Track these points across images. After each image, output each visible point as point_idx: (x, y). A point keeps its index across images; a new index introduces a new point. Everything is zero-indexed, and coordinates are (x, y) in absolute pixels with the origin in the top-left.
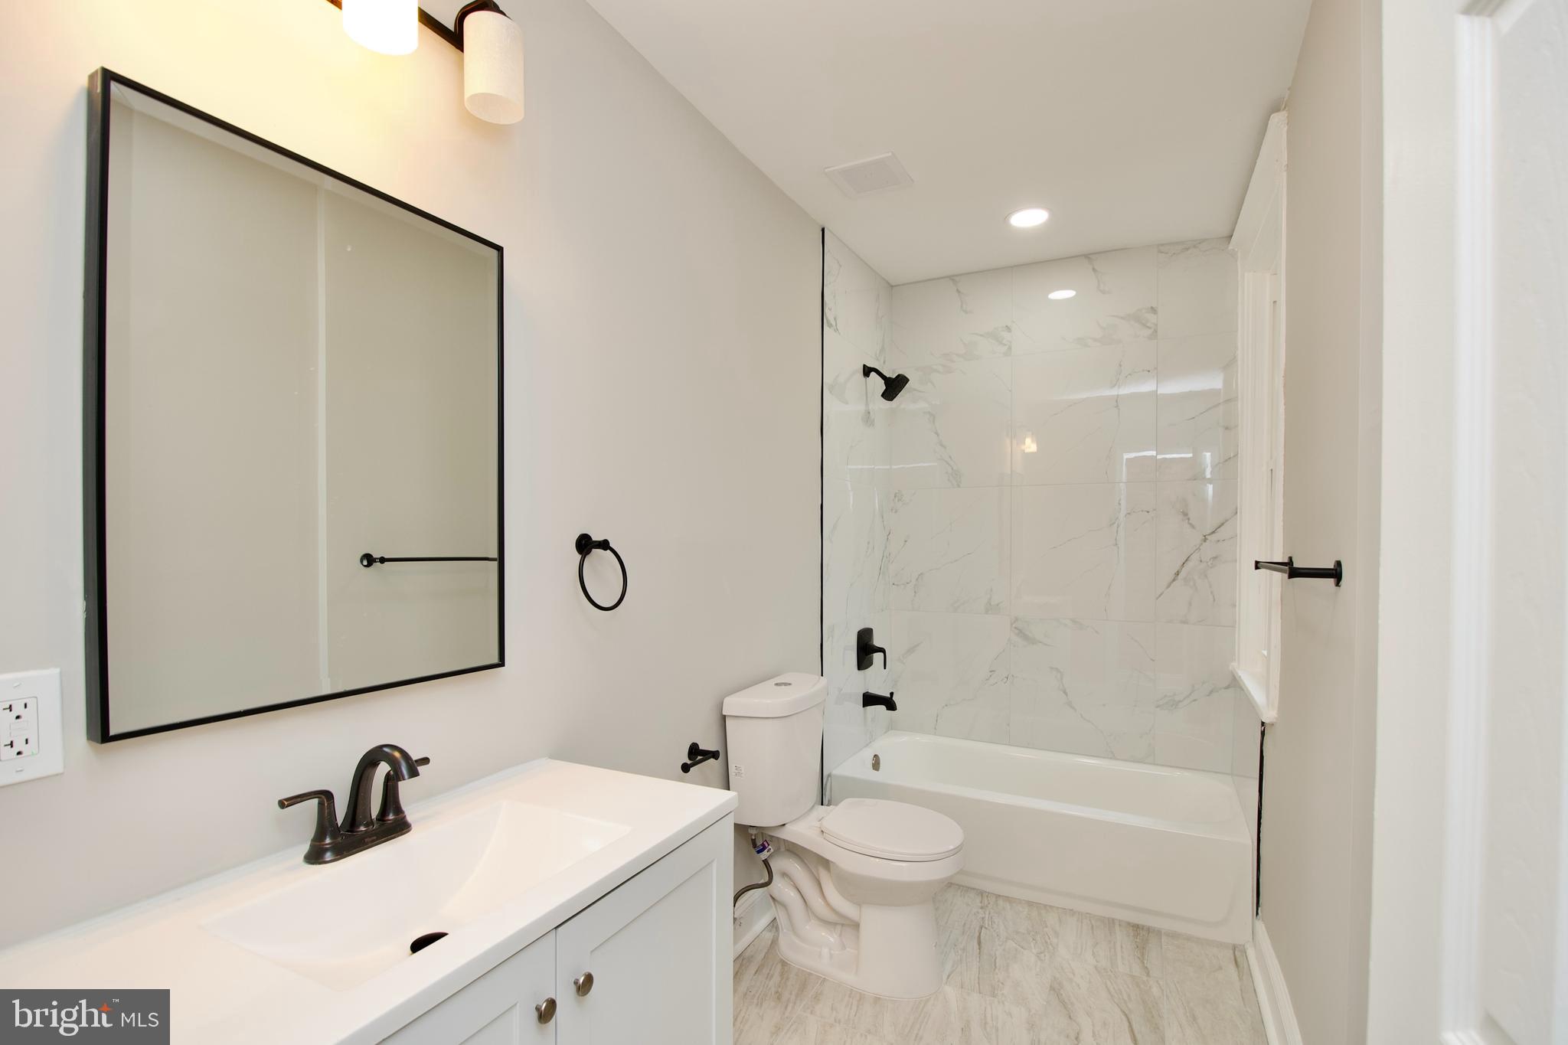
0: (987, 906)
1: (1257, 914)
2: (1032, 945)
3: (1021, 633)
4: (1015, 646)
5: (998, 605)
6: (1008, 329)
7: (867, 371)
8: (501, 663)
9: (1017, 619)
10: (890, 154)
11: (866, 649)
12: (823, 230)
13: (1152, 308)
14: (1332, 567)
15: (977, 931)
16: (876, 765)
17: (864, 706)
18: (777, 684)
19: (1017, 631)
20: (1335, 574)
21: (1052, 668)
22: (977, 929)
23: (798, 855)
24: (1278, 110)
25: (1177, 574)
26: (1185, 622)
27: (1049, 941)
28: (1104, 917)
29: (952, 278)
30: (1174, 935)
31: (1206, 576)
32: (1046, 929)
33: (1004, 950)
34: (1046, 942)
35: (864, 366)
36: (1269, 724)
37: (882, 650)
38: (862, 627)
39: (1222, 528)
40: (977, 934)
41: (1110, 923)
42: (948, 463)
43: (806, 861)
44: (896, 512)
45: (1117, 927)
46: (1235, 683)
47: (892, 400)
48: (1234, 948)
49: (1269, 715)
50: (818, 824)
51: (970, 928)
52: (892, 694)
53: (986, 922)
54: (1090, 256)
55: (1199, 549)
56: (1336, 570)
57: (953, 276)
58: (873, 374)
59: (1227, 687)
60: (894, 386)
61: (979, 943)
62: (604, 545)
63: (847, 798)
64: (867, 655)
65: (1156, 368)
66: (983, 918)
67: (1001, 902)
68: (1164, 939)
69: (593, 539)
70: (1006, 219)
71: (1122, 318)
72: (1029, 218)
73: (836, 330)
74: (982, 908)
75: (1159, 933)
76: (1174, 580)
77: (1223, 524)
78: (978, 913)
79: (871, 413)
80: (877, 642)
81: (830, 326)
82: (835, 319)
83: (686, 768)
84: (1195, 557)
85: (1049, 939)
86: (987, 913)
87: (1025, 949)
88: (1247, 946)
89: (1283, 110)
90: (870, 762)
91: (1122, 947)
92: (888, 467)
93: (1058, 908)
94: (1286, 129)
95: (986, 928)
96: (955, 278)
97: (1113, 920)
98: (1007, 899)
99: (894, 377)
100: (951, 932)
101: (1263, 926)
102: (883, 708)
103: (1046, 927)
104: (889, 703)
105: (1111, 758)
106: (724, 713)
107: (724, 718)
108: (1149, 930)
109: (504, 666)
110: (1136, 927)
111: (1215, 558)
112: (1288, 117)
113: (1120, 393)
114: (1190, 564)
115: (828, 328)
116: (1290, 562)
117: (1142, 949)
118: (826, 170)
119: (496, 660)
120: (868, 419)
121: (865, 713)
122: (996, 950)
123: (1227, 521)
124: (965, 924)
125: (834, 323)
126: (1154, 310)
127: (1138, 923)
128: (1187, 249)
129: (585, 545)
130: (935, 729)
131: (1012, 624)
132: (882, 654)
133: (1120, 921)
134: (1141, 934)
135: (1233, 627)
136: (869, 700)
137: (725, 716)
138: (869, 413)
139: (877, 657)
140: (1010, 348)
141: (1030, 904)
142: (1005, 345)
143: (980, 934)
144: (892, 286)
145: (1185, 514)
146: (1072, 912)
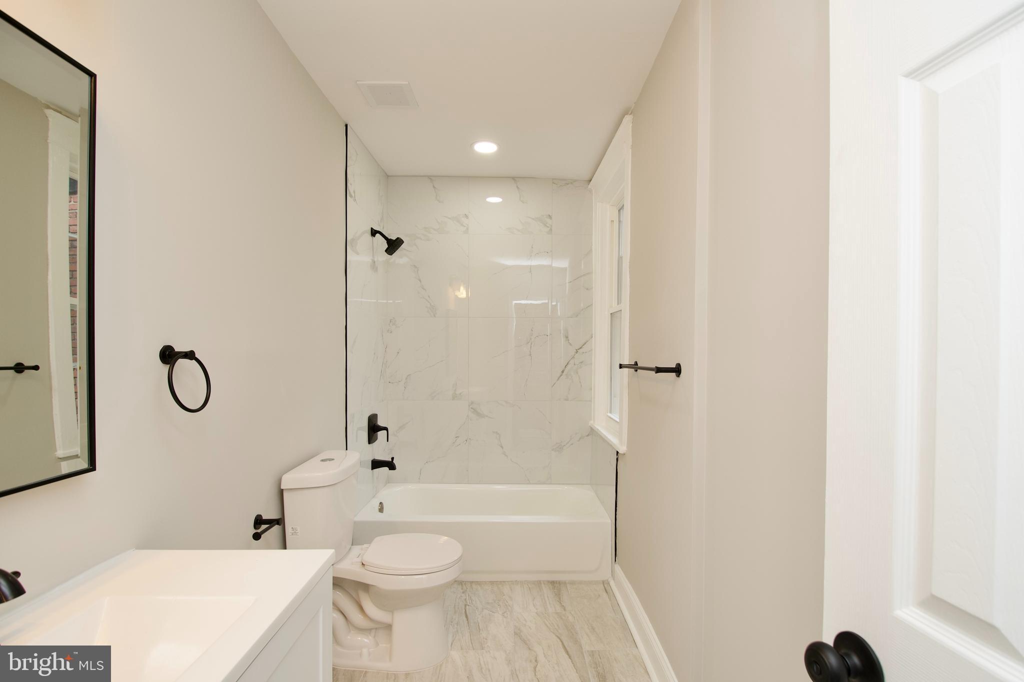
0: (466, 591)
1: (615, 561)
2: (498, 609)
3: (475, 411)
4: (471, 420)
5: (460, 394)
6: (466, 216)
7: (374, 233)
8: (92, 467)
9: (472, 403)
10: (407, 83)
11: (374, 429)
12: (346, 126)
13: (549, 215)
14: (675, 367)
15: (463, 608)
16: (381, 510)
17: (372, 469)
18: (322, 460)
19: (472, 410)
20: (677, 370)
21: (494, 432)
22: (463, 607)
23: (340, 586)
24: (627, 114)
25: (563, 372)
26: (567, 400)
27: (507, 604)
28: (535, 581)
29: (430, 178)
30: (573, 583)
31: (577, 373)
32: (504, 597)
33: (482, 617)
34: (506, 605)
35: (372, 228)
36: (621, 454)
37: (386, 429)
38: (371, 413)
39: (585, 345)
40: (464, 611)
41: (539, 583)
42: (427, 300)
43: (346, 589)
44: (391, 332)
45: (543, 585)
46: (592, 432)
47: (391, 255)
48: (603, 582)
49: (622, 449)
50: (359, 560)
51: (458, 608)
52: (393, 459)
53: (468, 601)
54: (516, 179)
55: (573, 357)
56: (678, 368)
57: (431, 176)
58: (378, 235)
59: (588, 436)
60: (393, 245)
61: (467, 617)
62: (190, 355)
63: (376, 537)
64: (375, 433)
65: (551, 251)
66: (465, 599)
67: (474, 586)
68: (568, 586)
69: (176, 350)
70: (472, 145)
71: (533, 219)
72: (486, 148)
73: (355, 200)
74: (463, 593)
75: (565, 583)
76: (561, 376)
77: (585, 343)
78: (461, 596)
79: (376, 263)
80: (381, 423)
81: (351, 196)
82: (354, 192)
83: (257, 537)
84: (572, 362)
85: (507, 602)
86: (467, 596)
87: (495, 613)
88: (609, 580)
89: (631, 114)
90: (377, 507)
91: (548, 597)
92: (385, 301)
93: (508, 581)
94: (631, 125)
95: (469, 605)
96: (432, 178)
97: (540, 581)
98: (478, 583)
99: (394, 239)
100: (447, 614)
101: (619, 567)
102: (387, 469)
103: (504, 595)
104: (391, 465)
105: (528, 484)
106: (282, 488)
107: (281, 492)
108: (559, 583)
109: (95, 470)
110: (553, 583)
111: (582, 362)
112: (633, 119)
113: (532, 264)
114: (569, 367)
115: (350, 198)
116: (636, 364)
117: (558, 595)
118: (358, 82)
119: (85, 465)
120: (374, 266)
121: (373, 473)
122: (478, 618)
123: (587, 341)
124: (455, 606)
125: (353, 195)
126: (550, 217)
127: (554, 580)
128: (568, 184)
129: (168, 356)
130: (419, 479)
131: (469, 406)
132: (385, 431)
133: (543, 581)
134: (556, 586)
135: (591, 401)
136: (376, 464)
137: (283, 490)
138: (374, 262)
139: (381, 434)
140: (467, 229)
141: (492, 583)
142: (465, 226)
143: (466, 610)
144: (388, 176)
145: (567, 337)
146: (517, 582)
